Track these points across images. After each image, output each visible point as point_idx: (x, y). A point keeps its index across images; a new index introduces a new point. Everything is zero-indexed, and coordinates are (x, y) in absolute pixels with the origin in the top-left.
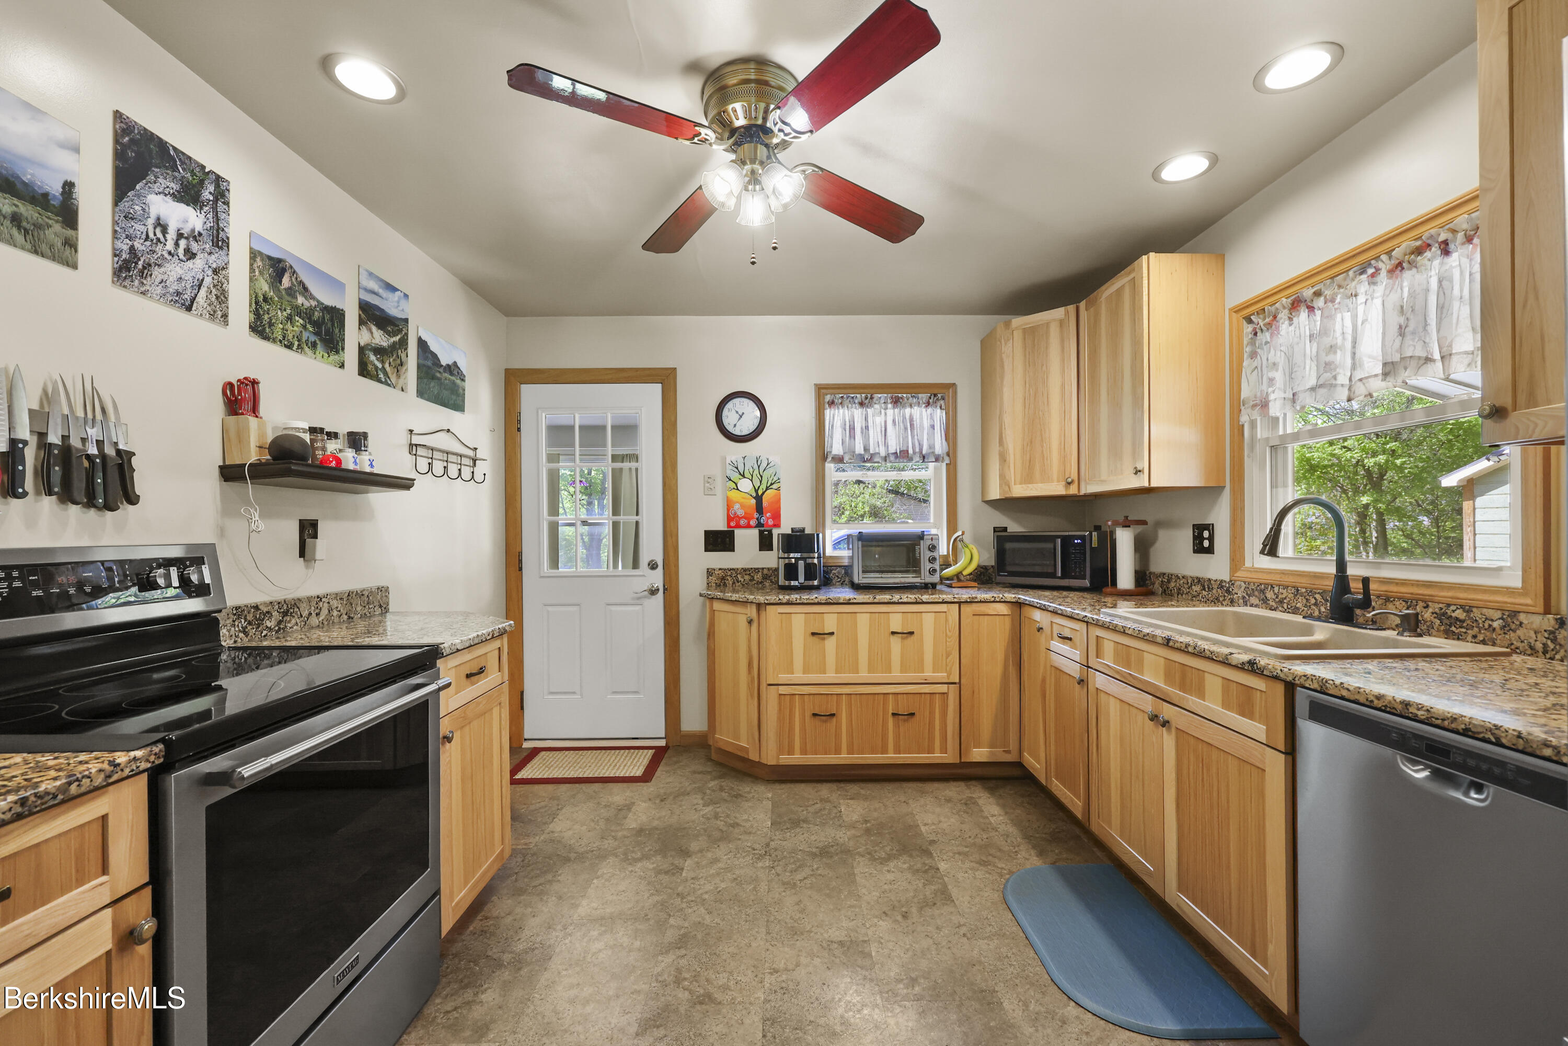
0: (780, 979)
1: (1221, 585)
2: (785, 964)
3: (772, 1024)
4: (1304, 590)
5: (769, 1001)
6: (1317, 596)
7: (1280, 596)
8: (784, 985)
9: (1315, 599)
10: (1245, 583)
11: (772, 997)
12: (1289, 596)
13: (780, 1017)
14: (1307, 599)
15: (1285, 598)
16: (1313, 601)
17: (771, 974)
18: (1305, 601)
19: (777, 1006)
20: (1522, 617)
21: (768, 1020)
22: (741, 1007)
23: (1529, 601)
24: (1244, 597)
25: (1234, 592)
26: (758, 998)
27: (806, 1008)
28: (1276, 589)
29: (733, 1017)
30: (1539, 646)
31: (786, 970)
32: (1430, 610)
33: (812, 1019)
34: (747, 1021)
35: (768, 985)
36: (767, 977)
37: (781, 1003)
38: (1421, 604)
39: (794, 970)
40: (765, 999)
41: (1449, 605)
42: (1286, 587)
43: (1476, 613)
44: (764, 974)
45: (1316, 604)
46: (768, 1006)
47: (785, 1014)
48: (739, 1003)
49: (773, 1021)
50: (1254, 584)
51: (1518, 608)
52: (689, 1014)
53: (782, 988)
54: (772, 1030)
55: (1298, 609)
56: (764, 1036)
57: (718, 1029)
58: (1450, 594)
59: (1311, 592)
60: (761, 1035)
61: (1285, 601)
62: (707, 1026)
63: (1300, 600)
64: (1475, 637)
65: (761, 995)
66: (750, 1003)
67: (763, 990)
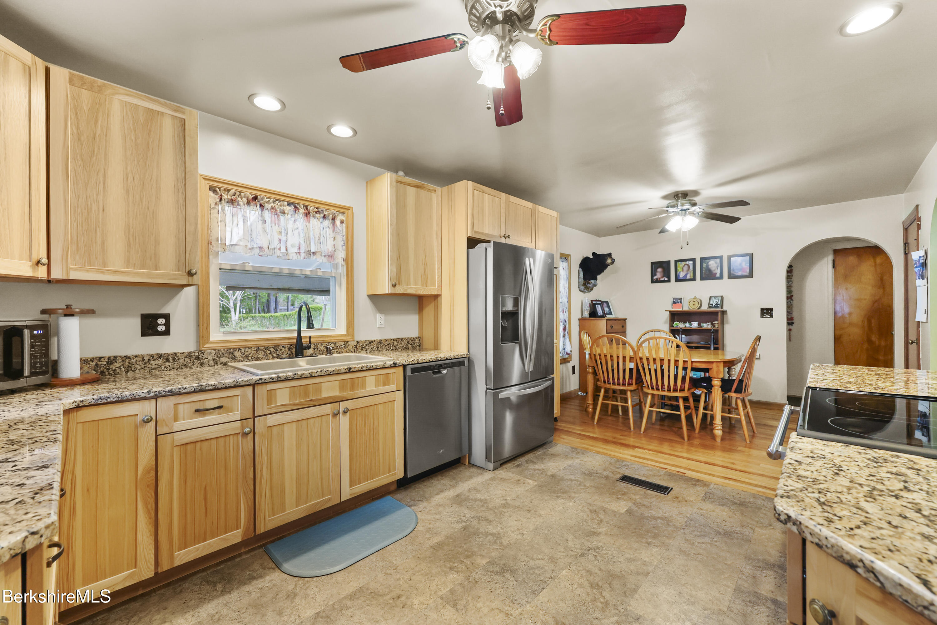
0: (509, 608)
1: (189, 355)
2: (498, 616)
3: (535, 591)
4: (263, 348)
5: (527, 602)
6: (272, 349)
7: (246, 354)
8: (511, 604)
9: (270, 351)
10: (215, 350)
11: (524, 603)
12: (253, 352)
13: (528, 591)
14: (265, 352)
15: (250, 354)
16: (269, 352)
17: (511, 615)
18: (263, 353)
19: (525, 597)
20: (349, 343)
21: (535, 594)
22: (544, 608)
23: (350, 338)
24: (214, 360)
25: (204, 358)
26: (531, 607)
27: (512, 587)
28: (243, 350)
29: (551, 606)
30: (353, 350)
31: (501, 611)
32: (323, 346)
33: (515, 582)
34: (546, 600)
35: (519, 610)
36: (515, 615)
37: (522, 597)
38: (320, 344)
39: (498, 608)
40: (528, 604)
41: (329, 343)
42: (250, 348)
43: (337, 344)
44: (515, 618)
45: (270, 353)
46: (529, 600)
47: (525, 591)
48: (542, 610)
49: (534, 592)
50: (224, 350)
51: (348, 340)
52: (575, 622)
53: (514, 603)
54: (538, 589)
55: (259, 358)
56: (543, 589)
57: (563, 605)
58: (329, 339)
59: (268, 348)
60: (544, 590)
61: (250, 355)
62: (568, 610)
63: (260, 353)
64: (337, 352)
65: (528, 607)
66: (537, 606)
67: (525, 609)
